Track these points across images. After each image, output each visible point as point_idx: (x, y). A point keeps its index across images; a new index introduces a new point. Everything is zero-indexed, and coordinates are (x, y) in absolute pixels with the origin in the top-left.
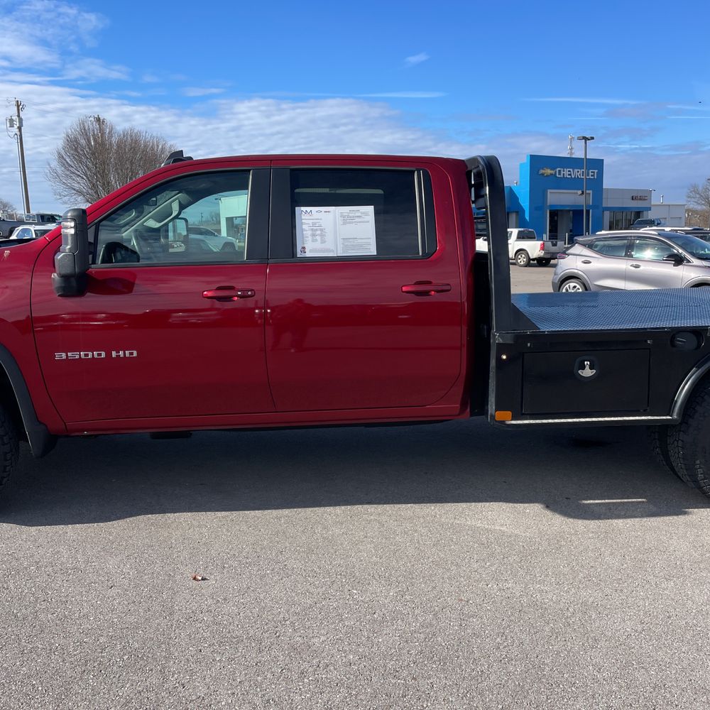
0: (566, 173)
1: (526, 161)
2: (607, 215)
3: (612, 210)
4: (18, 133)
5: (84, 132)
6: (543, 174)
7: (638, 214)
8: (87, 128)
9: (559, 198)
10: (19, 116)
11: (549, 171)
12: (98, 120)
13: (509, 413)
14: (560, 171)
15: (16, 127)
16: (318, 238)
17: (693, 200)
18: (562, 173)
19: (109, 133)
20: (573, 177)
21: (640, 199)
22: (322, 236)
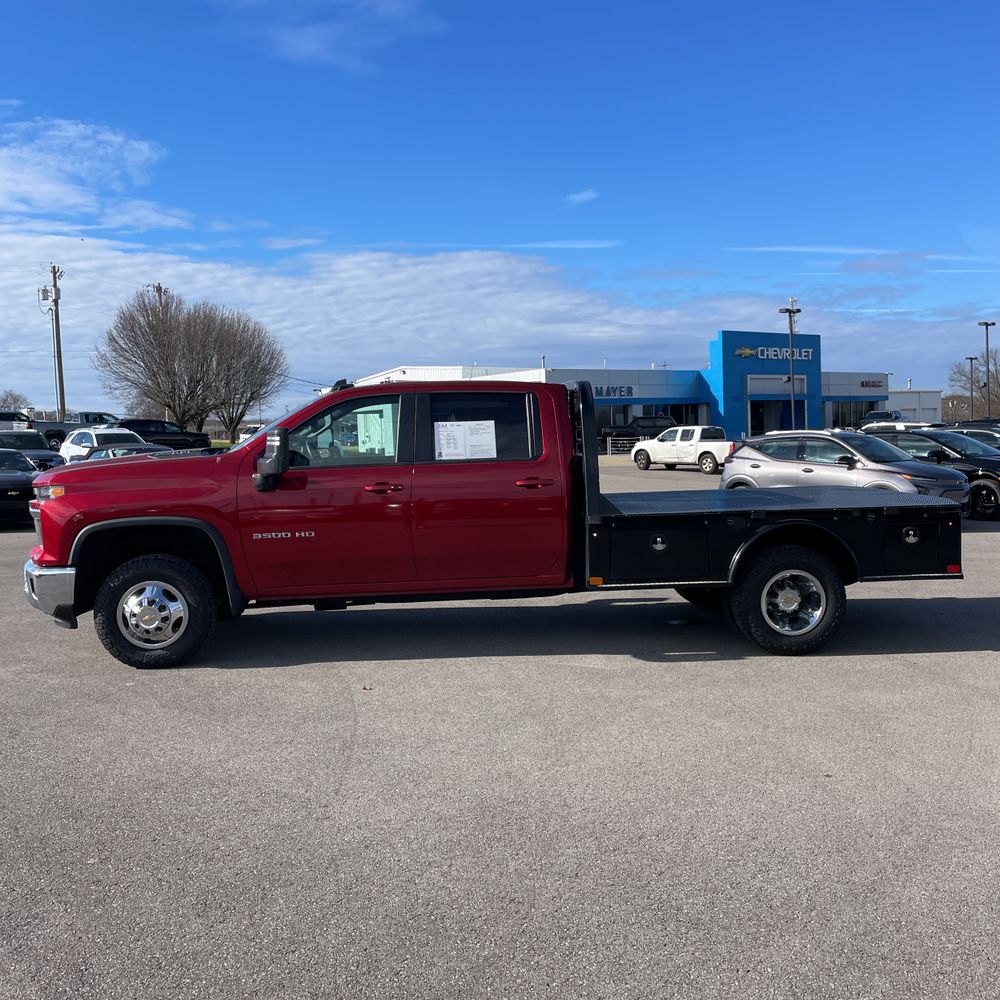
0: (771, 353)
1: (717, 338)
2: (829, 407)
3: (837, 400)
4: (54, 308)
5: (143, 308)
6: (740, 355)
7: (872, 405)
8: (147, 301)
9: (762, 385)
10: (55, 286)
11: (748, 351)
12: (159, 289)
13: (600, 579)
14: (762, 351)
15: (51, 299)
16: (452, 445)
17: (958, 384)
18: (766, 353)
19: (176, 308)
20: (780, 358)
21: (873, 386)
22: (455, 444)
